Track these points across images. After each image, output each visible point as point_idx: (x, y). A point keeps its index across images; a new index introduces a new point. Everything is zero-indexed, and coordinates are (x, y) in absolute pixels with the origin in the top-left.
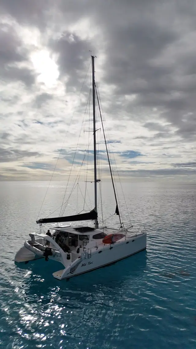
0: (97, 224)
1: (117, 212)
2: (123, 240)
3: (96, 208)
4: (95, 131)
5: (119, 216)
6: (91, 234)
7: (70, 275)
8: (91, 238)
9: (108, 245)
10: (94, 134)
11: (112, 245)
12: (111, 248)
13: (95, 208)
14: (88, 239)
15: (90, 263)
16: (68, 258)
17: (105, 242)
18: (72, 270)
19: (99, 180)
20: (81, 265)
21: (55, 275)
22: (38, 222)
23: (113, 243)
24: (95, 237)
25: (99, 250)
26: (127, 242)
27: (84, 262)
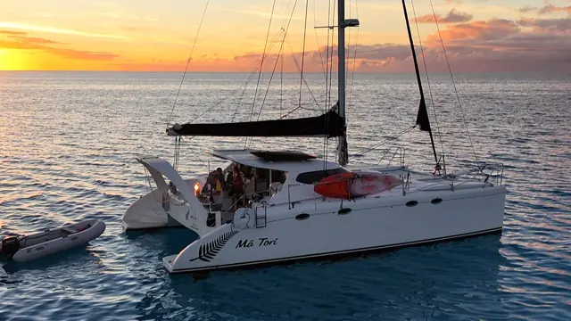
0: (343, 148)
3: (340, 103)
5: (431, 135)
6: (292, 171)
7: (201, 264)
8: (291, 179)
9: (335, 204)
11: (347, 204)
12: (345, 211)
13: (338, 104)
15: (266, 242)
16: (211, 222)
18: (206, 253)
19: (354, 23)
20: (233, 242)
23: (353, 197)
24: (303, 178)
25: (299, 209)
26: (412, 203)
27: (242, 236)
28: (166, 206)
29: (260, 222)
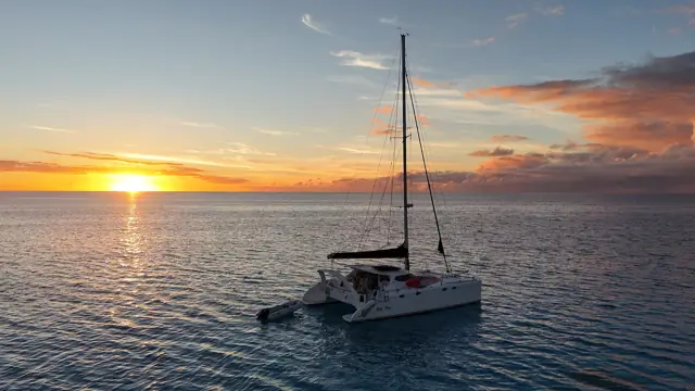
0: (407, 263)
1: (441, 249)
2: (437, 285)
3: (406, 242)
4: (405, 138)
6: (393, 275)
7: (362, 318)
8: (392, 279)
9: (414, 290)
10: (404, 142)
11: (419, 290)
12: (418, 293)
14: (389, 280)
15: (387, 308)
16: (362, 300)
17: (410, 285)
18: (364, 313)
20: (375, 308)
21: (345, 317)
22: (330, 257)
23: (421, 287)
24: (397, 278)
25: (401, 293)
26: (445, 289)
27: (379, 305)
28: (327, 292)
29: (386, 299)
